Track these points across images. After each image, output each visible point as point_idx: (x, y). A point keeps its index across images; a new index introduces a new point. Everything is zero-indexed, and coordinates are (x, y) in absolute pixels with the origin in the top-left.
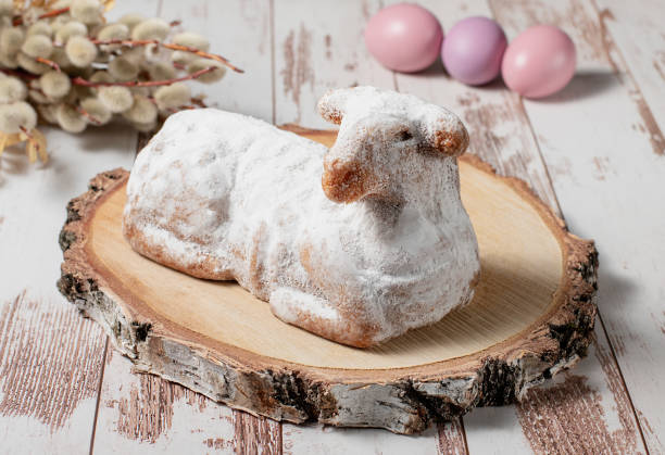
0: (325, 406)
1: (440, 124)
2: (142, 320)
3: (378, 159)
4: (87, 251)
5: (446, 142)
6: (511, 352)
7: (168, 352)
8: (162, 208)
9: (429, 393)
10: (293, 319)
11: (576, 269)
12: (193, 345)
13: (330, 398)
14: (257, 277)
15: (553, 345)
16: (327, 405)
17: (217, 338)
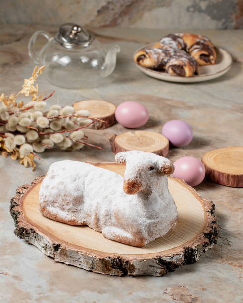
0: (131, 269)
1: (164, 164)
2: (57, 243)
3: (143, 178)
4: (26, 218)
5: (167, 170)
6: (193, 244)
7: (68, 254)
8: (57, 200)
9: (167, 261)
10: (113, 238)
11: (209, 212)
12: (78, 250)
13: (132, 266)
14: (97, 223)
15: (207, 240)
16: (131, 268)
17: (86, 247)
